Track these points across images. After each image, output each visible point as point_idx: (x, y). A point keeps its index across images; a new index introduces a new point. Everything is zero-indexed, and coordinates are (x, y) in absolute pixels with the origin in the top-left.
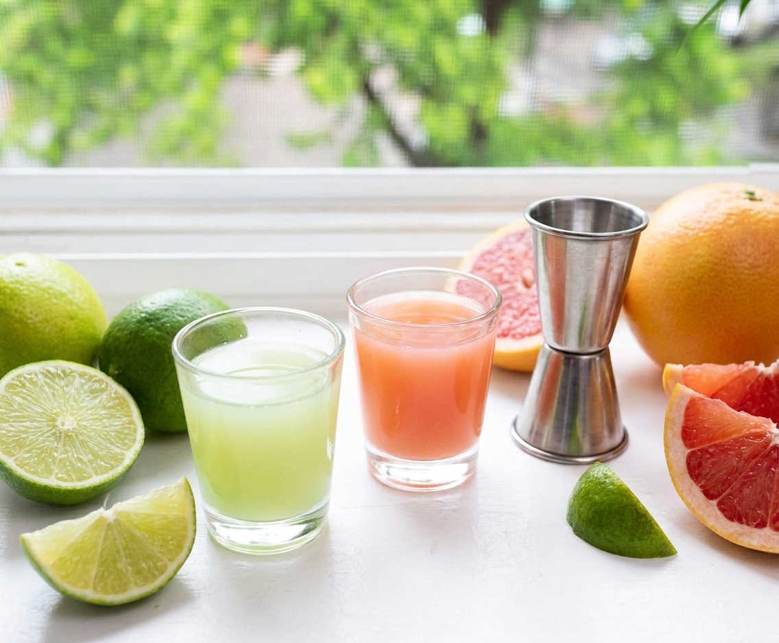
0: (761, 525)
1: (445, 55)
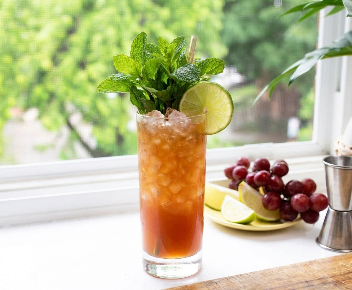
1: (102, 107)
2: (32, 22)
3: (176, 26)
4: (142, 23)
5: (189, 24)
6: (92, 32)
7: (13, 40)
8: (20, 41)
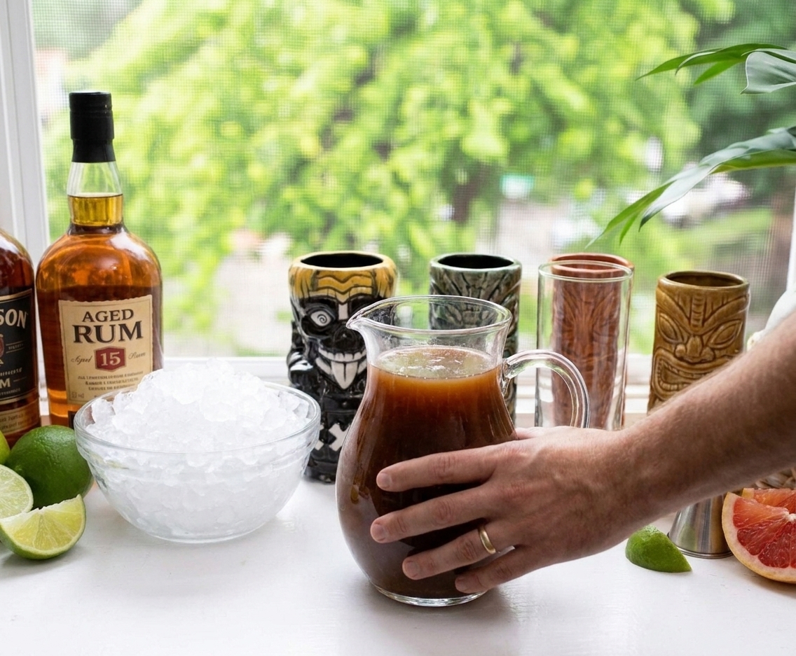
0: (785, 566)
2: (285, 57)
3: (589, 74)
4: (515, 66)
5: (618, 72)
6: (405, 83)
7: (245, 93)
8: (260, 95)
